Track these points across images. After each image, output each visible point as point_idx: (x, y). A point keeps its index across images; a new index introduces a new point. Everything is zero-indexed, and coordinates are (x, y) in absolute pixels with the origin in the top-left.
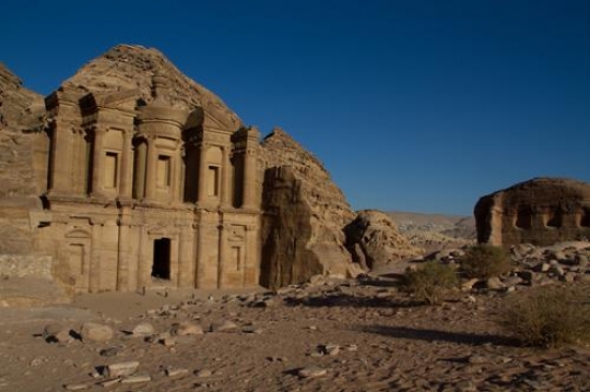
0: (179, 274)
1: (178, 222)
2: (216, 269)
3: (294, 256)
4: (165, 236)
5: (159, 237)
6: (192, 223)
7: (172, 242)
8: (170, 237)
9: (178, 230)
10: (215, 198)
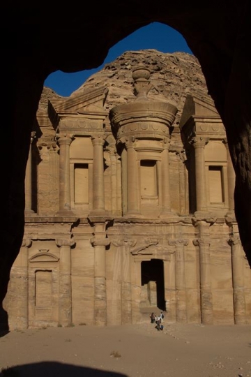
0: (177, 304)
1: (172, 239)
2: (231, 297)
4: (156, 257)
5: (148, 259)
6: (192, 239)
7: (165, 264)
8: (163, 257)
9: (172, 248)
10: (222, 206)
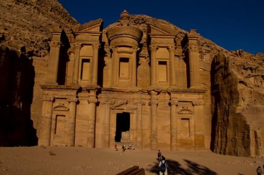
0: (136, 138)
1: (136, 101)
3: (228, 120)
4: (125, 111)
5: (121, 112)
6: (147, 102)
7: (131, 115)
9: (135, 106)
10: (166, 83)
